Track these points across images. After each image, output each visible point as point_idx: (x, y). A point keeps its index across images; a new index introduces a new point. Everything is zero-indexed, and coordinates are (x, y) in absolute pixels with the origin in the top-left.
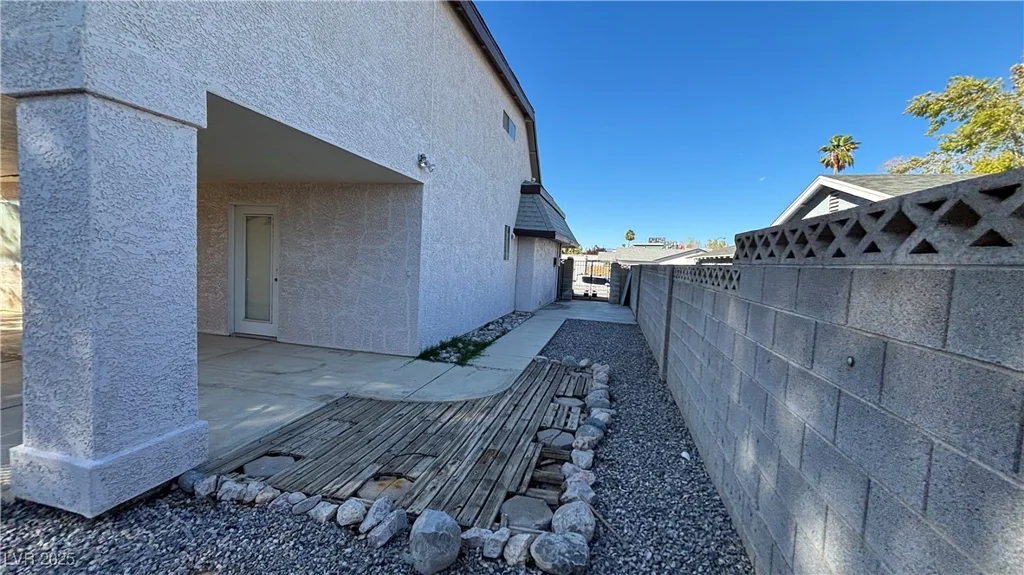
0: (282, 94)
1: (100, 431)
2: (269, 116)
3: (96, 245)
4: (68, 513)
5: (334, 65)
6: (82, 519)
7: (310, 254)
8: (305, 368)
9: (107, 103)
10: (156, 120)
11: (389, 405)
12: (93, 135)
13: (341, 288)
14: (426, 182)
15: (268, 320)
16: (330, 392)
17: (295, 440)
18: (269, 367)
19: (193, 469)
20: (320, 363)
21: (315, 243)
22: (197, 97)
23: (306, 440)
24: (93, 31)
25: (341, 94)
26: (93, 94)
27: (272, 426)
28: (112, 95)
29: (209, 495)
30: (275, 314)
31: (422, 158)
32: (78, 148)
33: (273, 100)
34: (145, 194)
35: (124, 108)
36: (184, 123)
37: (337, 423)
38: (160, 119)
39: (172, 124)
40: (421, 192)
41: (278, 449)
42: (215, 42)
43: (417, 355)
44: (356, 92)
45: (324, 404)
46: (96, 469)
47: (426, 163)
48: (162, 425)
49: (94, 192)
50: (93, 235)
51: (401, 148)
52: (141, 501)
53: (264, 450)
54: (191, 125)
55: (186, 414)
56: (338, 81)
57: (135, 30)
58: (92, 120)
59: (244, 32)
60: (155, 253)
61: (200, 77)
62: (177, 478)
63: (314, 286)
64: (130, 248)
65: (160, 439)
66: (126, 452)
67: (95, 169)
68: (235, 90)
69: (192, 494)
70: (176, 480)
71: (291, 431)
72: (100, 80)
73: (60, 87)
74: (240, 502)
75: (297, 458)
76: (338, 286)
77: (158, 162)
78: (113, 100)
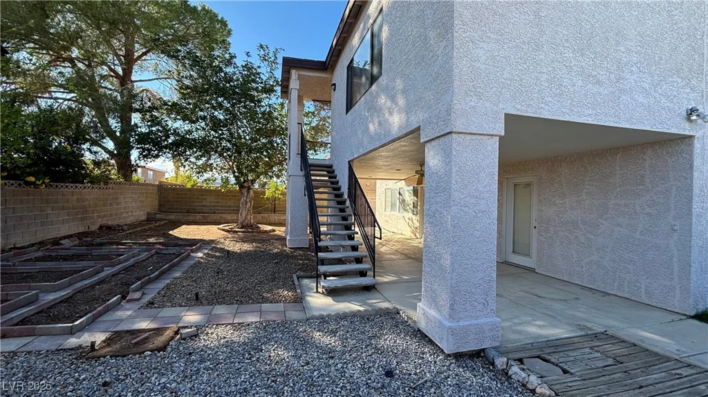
0: (550, 99)
1: (452, 308)
2: (541, 117)
3: (453, 209)
4: (437, 345)
5: (591, 62)
6: (442, 351)
7: (562, 209)
8: (562, 298)
9: (460, 135)
10: (479, 137)
11: (662, 358)
12: (454, 153)
13: (592, 237)
14: (698, 134)
15: (528, 255)
16: (589, 325)
17: (562, 354)
18: (532, 290)
19: (493, 348)
20: (574, 296)
21: (567, 200)
22: (500, 118)
23: (571, 359)
24: (456, 102)
25: (598, 82)
26: (455, 133)
27: (540, 336)
28: (461, 131)
29: (503, 370)
30: (534, 251)
31: (692, 111)
32: (447, 160)
33: (543, 105)
34: (473, 179)
35: (466, 136)
36: (492, 135)
37: (599, 355)
38: (482, 137)
39: (486, 137)
40: (691, 145)
41: (548, 357)
42: (509, 83)
43: (693, 314)
44: (612, 76)
45: (583, 333)
46: (450, 328)
47: (698, 116)
48: (478, 314)
49: (454, 182)
50: (452, 203)
51: (664, 109)
52: (466, 354)
53: (538, 354)
54: (496, 136)
55: (489, 310)
56: (594, 73)
57: (472, 94)
58: (454, 145)
59: (525, 69)
60: (477, 212)
61: (501, 106)
62: (484, 349)
63: (566, 234)
64: (466, 209)
65: (476, 322)
66: (462, 323)
67: (454, 169)
68: (519, 107)
69: (493, 364)
70: (483, 350)
71: (557, 345)
72: (459, 125)
73: (442, 133)
74: (524, 385)
75: (565, 372)
76: (589, 235)
77: (479, 161)
78: (462, 133)
